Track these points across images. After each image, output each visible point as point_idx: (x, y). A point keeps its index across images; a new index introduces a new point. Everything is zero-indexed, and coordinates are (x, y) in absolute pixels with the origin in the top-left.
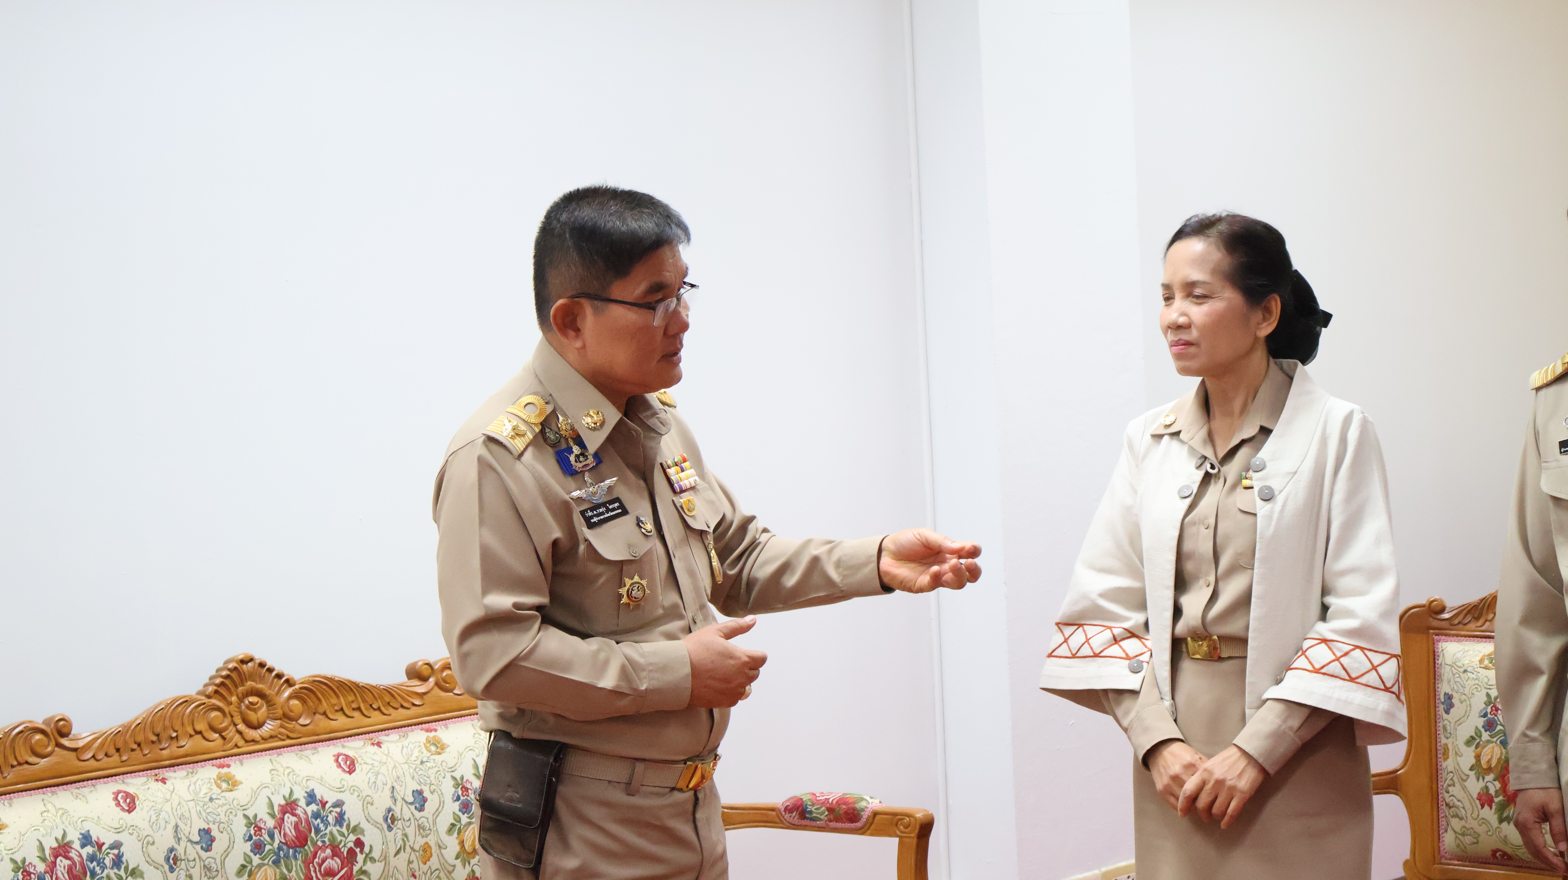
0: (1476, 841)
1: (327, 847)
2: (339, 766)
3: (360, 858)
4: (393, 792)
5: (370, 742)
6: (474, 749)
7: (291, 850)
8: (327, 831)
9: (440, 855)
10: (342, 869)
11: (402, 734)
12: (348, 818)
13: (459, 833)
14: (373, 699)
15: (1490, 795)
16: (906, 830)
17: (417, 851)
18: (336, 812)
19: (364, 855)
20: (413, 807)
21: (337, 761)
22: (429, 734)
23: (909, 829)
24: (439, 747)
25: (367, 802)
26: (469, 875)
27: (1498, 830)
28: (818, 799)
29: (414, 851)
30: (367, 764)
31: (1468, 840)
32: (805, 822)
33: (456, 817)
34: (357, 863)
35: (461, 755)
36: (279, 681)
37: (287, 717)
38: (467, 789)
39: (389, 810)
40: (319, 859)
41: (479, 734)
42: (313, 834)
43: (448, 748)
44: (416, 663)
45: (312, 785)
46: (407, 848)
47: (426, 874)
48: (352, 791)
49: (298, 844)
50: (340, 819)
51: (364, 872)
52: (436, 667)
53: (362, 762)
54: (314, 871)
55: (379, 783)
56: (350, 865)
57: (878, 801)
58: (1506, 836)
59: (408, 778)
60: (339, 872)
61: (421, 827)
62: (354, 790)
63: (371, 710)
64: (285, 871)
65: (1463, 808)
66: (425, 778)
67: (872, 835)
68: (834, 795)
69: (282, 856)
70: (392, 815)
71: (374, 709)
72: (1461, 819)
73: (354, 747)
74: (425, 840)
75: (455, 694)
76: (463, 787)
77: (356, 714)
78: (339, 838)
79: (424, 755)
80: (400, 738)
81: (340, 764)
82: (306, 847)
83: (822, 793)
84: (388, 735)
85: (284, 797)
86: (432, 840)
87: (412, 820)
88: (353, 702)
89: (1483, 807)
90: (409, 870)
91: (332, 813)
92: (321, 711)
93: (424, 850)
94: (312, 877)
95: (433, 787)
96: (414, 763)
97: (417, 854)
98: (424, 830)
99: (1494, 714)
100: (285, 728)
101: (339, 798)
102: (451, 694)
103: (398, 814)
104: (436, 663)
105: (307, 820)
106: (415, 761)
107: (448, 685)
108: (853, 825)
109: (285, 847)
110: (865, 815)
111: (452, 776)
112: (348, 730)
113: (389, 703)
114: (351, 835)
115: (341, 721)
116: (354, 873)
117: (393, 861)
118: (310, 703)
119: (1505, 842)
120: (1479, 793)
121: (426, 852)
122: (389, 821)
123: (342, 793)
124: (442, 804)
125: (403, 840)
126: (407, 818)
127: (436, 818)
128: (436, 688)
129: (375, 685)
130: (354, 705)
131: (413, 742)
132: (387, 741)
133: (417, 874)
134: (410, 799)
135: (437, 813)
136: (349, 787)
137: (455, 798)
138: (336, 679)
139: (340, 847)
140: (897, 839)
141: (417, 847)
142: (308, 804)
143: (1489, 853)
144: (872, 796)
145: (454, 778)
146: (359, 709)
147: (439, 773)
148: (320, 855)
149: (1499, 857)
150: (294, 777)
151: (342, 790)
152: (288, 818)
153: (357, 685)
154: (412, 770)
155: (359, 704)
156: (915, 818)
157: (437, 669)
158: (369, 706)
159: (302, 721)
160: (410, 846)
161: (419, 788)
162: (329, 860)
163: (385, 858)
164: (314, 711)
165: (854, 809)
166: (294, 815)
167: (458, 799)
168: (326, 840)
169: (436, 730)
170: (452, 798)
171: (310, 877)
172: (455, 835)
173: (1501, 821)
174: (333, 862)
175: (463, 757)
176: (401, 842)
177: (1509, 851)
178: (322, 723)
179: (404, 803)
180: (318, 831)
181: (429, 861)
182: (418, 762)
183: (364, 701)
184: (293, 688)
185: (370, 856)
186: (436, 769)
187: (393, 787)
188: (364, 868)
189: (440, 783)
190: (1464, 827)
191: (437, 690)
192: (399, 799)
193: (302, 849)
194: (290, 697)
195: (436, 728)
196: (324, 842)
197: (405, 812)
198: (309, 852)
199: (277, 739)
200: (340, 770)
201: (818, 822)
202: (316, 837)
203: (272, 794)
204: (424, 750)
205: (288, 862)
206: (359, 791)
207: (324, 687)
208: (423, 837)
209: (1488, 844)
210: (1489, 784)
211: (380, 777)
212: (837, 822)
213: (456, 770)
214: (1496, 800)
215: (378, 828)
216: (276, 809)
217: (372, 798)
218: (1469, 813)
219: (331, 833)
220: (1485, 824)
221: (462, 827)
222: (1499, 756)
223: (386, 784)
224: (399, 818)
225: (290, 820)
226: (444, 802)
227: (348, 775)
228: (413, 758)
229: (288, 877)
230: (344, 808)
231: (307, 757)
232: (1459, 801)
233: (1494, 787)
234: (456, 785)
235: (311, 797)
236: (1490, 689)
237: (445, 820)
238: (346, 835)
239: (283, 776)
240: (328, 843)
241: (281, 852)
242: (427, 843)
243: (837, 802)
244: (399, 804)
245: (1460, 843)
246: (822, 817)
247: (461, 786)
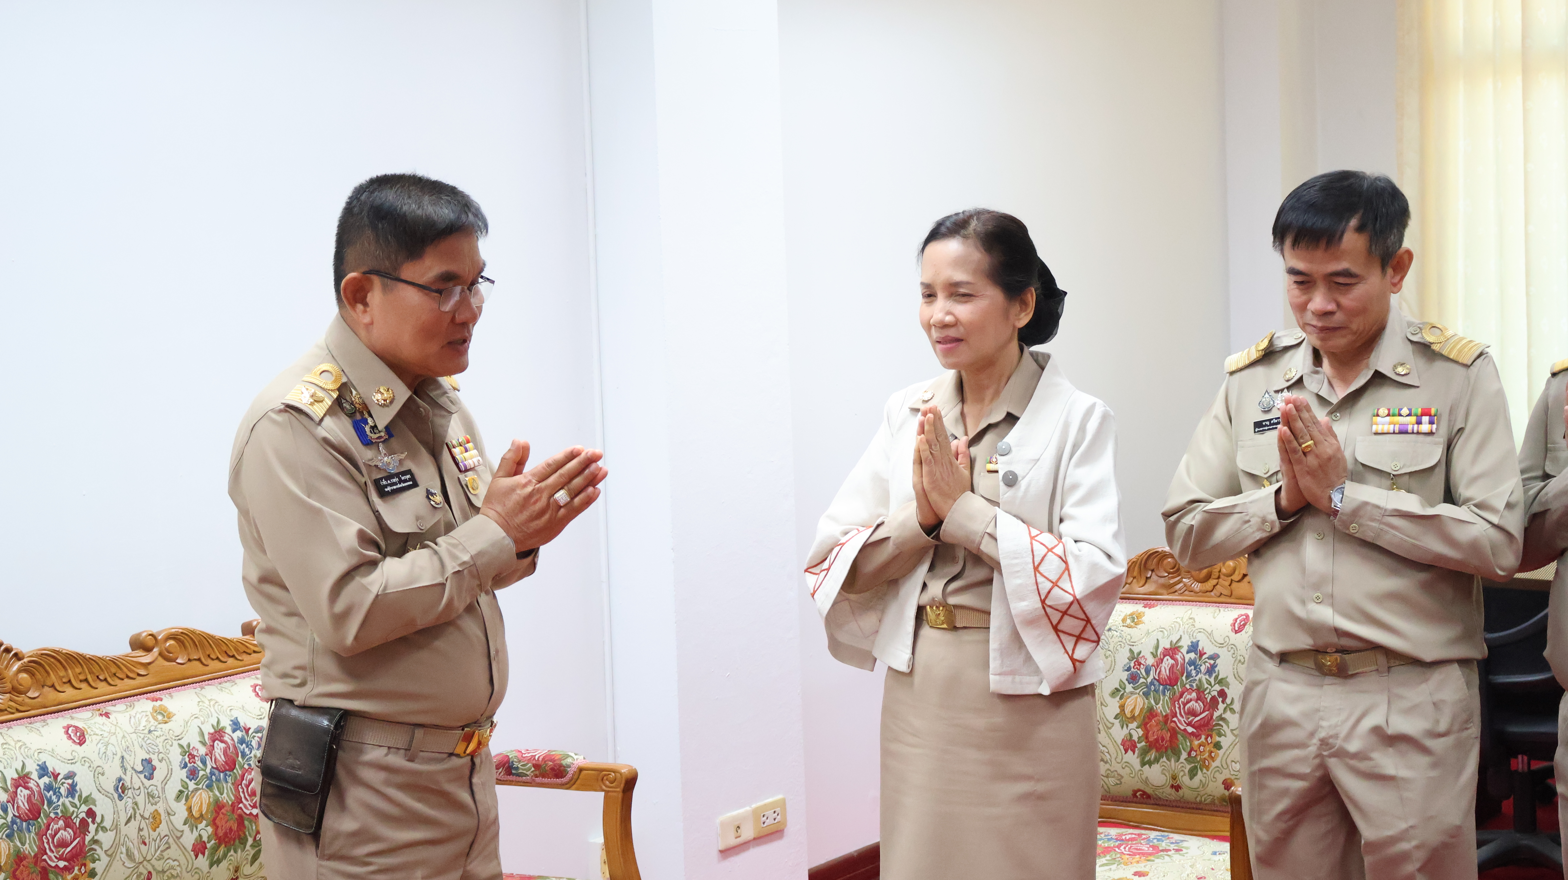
0: (1118, 782)
1: (59, 819)
2: (70, 737)
3: (92, 828)
4: (122, 762)
5: (98, 713)
6: (199, 717)
7: (24, 823)
8: (60, 803)
9: (169, 823)
10: (74, 839)
11: (129, 704)
12: (80, 789)
13: (186, 800)
14: (100, 670)
15: (1134, 741)
16: (612, 785)
17: (147, 819)
18: (68, 784)
19: (96, 825)
20: (142, 776)
21: (67, 732)
22: (155, 703)
23: (614, 784)
24: (166, 716)
25: (98, 773)
26: (196, 840)
27: (1140, 773)
28: (524, 756)
29: (145, 818)
30: (97, 735)
31: (1112, 781)
32: (510, 778)
33: (184, 784)
34: (89, 833)
35: (187, 723)
36: (7, 655)
37: (16, 690)
38: (194, 757)
39: (120, 780)
40: (52, 830)
41: (203, 701)
42: (45, 807)
43: (174, 717)
44: (139, 634)
45: (43, 758)
46: (138, 815)
47: (155, 841)
48: (83, 763)
49: (31, 817)
50: (72, 790)
51: (96, 842)
52: (160, 638)
53: (92, 733)
54: (47, 843)
55: (109, 753)
56: (82, 835)
57: (582, 757)
58: (1147, 777)
59: (137, 747)
60: (72, 843)
61: (150, 795)
62: (85, 761)
63: (98, 681)
64: (19, 844)
65: (1108, 752)
66: (153, 747)
67: (578, 789)
68: (539, 752)
69: (16, 829)
70: (123, 784)
71: (101, 680)
72: (1106, 762)
73: (83, 718)
74: (154, 807)
75: (177, 663)
76: (190, 754)
77: (84, 685)
78: (72, 809)
79: (151, 724)
80: (127, 708)
81: (70, 735)
82: (39, 820)
83: (528, 750)
84: (115, 706)
85: (16, 770)
86: (161, 807)
87: (142, 788)
88: (79, 674)
89: (1126, 751)
90: (139, 837)
91: (64, 785)
92: (50, 684)
93: (154, 818)
94: (46, 849)
95: (161, 756)
96: (142, 732)
97: (147, 821)
98: (153, 797)
99: (1137, 668)
100: (15, 702)
101: (71, 770)
102: (174, 663)
103: (128, 784)
104: (160, 633)
105: (40, 792)
106: (143, 730)
107: (171, 655)
108: (559, 781)
109: (18, 820)
110: (571, 771)
111: (179, 744)
112: (76, 702)
113: (115, 674)
114: (83, 805)
115: (69, 692)
116: (86, 843)
117: (124, 830)
118: (38, 676)
119: (1146, 782)
120: (1123, 740)
121: (155, 820)
122: (120, 790)
123: (73, 765)
124: (170, 772)
125: (133, 808)
126: (136, 787)
127: (165, 785)
128: (160, 658)
129: (101, 657)
130: (82, 677)
131: (140, 711)
132: (115, 712)
133: (147, 841)
134: (140, 768)
135: (165, 781)
136: (80, 758)
137: (183, 766)
138: (64, 651)
139: (73, 818)
140: (603, 793)
141: (147, 815)
142: (40, 777)
143: (1130, 793)
144: (576, 753)
145: (181, 746)
146: (86, 680)
147: (167, 741)
148: (53, 826)
149: (1139, 797)
150: (26, 750)
151: (74, 761)
152: (21, 791)
153: (83, 657)
154: (140, 740)
155: (87, 676)
156: (621, 774)
157: (161, 639)
158: (96, 678)
159: (30, 694)
160: (140, 814)
161: (148, 757)
162: (61, 831)
163: (116, 827)
164: (42, 684)
165: (561, 766)
166: (27, 788)
167: (185, 766)
168: (59, 811)
169: (161, 700)
170: (180, 766)
171: (44, 849)
172: (183, 801)
173: (1143, 764)
174: (66, 833)
175: (189, 725)
176: (131, 810)
177: (1149, 791)
178: (51, 695)
179: (134, 772)
180: (50, 803)
181: (158, 827)
182: (146, 731)
183: (91, 672)
184: (22, 662)
185: (101, 826)
186: (164, 738)
187: (123, 757)
188: (96, 838)
189: (168, 751)
190: (1108, 770)
191: (161, 661)
192: (129, 768)
193: (35, 822)
194: (20, 671)
195: (161, 697)
196: (57, 813)
197: (135, 781)
198: (42, 824)
199: (6, 712)
200: (70, 742)
201: (524, 778)
202: (49, 809)
203: (5, 768)
204: (151, 719)
205: (22, 835)
206: (90, 762)
207: (52, 660)
208: (152, 805)
209: (1130, 783)
210: (1133, 732)
211: (110, 747)
212: (542, 778)
213: (182, 738)
214: (1139, 745)
215: (109, 798)
216: (9, 783)
217: (103, 769)
218: (1114, 756)
219: (63, 804)
220: (1128, 767)
221: (190, 793)
222: (1141, 707)
223: (116, 755)
224: (129, 787)
225: (22, 793)
226: (172, 769)
227: (79, 746)
228: (141, 728)
229: (22, 850)
230: (76, 779)
231: (38, 730)
232: (1103, 746)
233: (1137, 734)
234: (184, 753)
235: (43, 770)
236: (1133, 645)
237: (173, 787)
238: (78, 807)
239: (14, 749)
240: (60, 815)
241: (15, 826)
242: (156, 810)
243: (543, 759)
244: (129, 773)
245: (1104, 784)
246: (528, 773)
247: (188, 754)
